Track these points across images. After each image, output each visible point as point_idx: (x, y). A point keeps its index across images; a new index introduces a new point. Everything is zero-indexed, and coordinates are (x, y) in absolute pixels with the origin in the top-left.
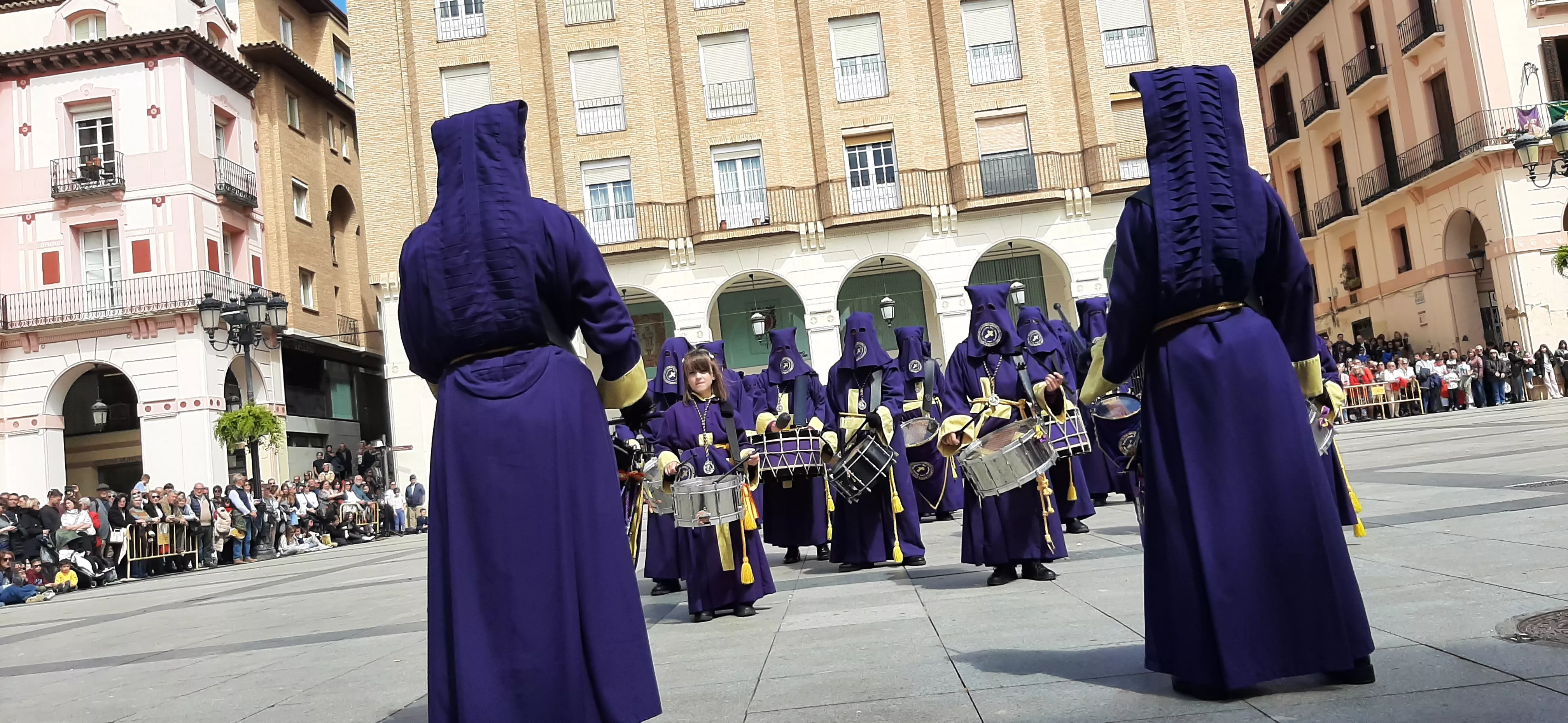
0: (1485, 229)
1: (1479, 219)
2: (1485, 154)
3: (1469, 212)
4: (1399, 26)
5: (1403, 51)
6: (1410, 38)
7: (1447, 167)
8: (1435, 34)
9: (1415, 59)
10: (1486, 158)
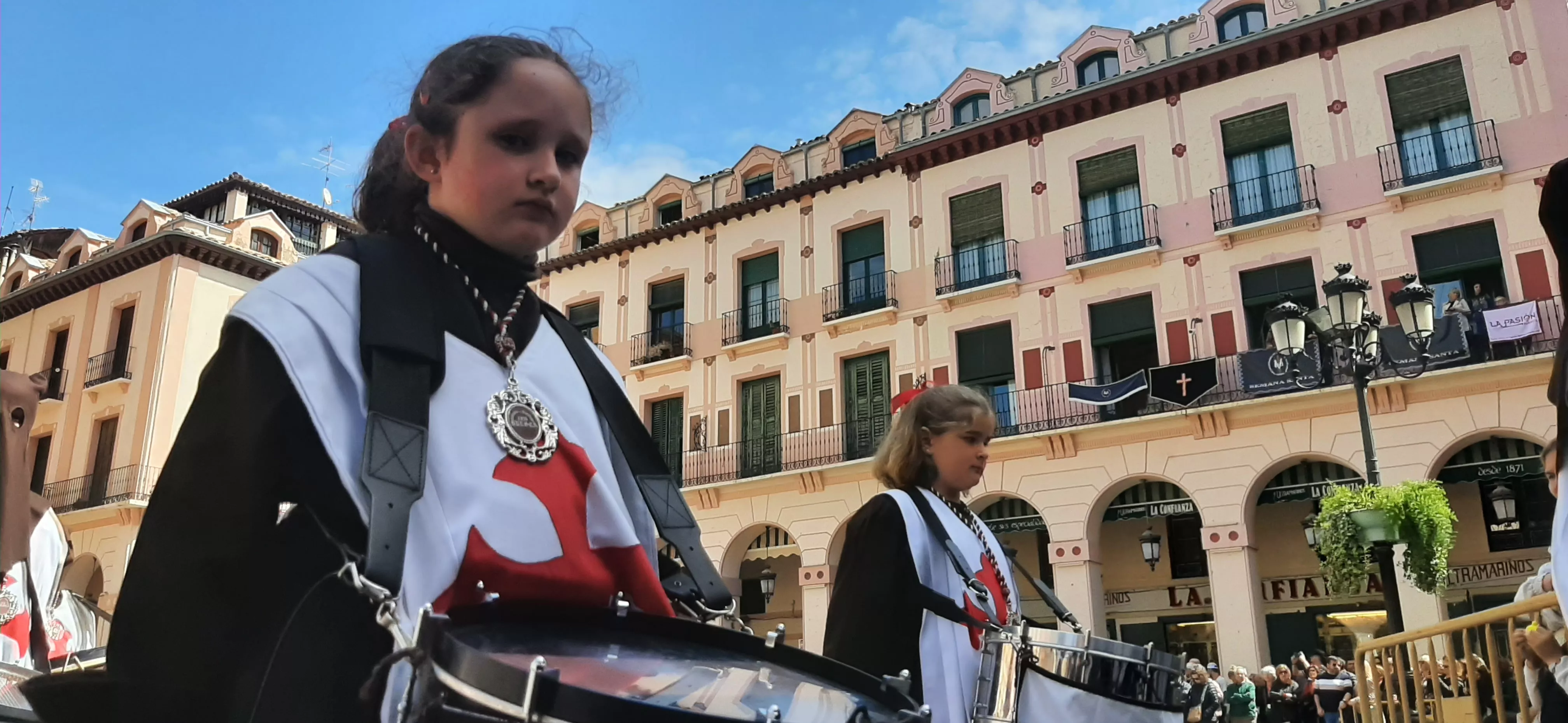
0: (105, 580)
1: (103, 568)
2: (127, 507)
3: (95, 559)
4: (91, 359)
5: (85, 384)
6: (96, 375)
7: (89, 509)
8: (121, 379)
9: (94, 396)
10: (128, 510)
